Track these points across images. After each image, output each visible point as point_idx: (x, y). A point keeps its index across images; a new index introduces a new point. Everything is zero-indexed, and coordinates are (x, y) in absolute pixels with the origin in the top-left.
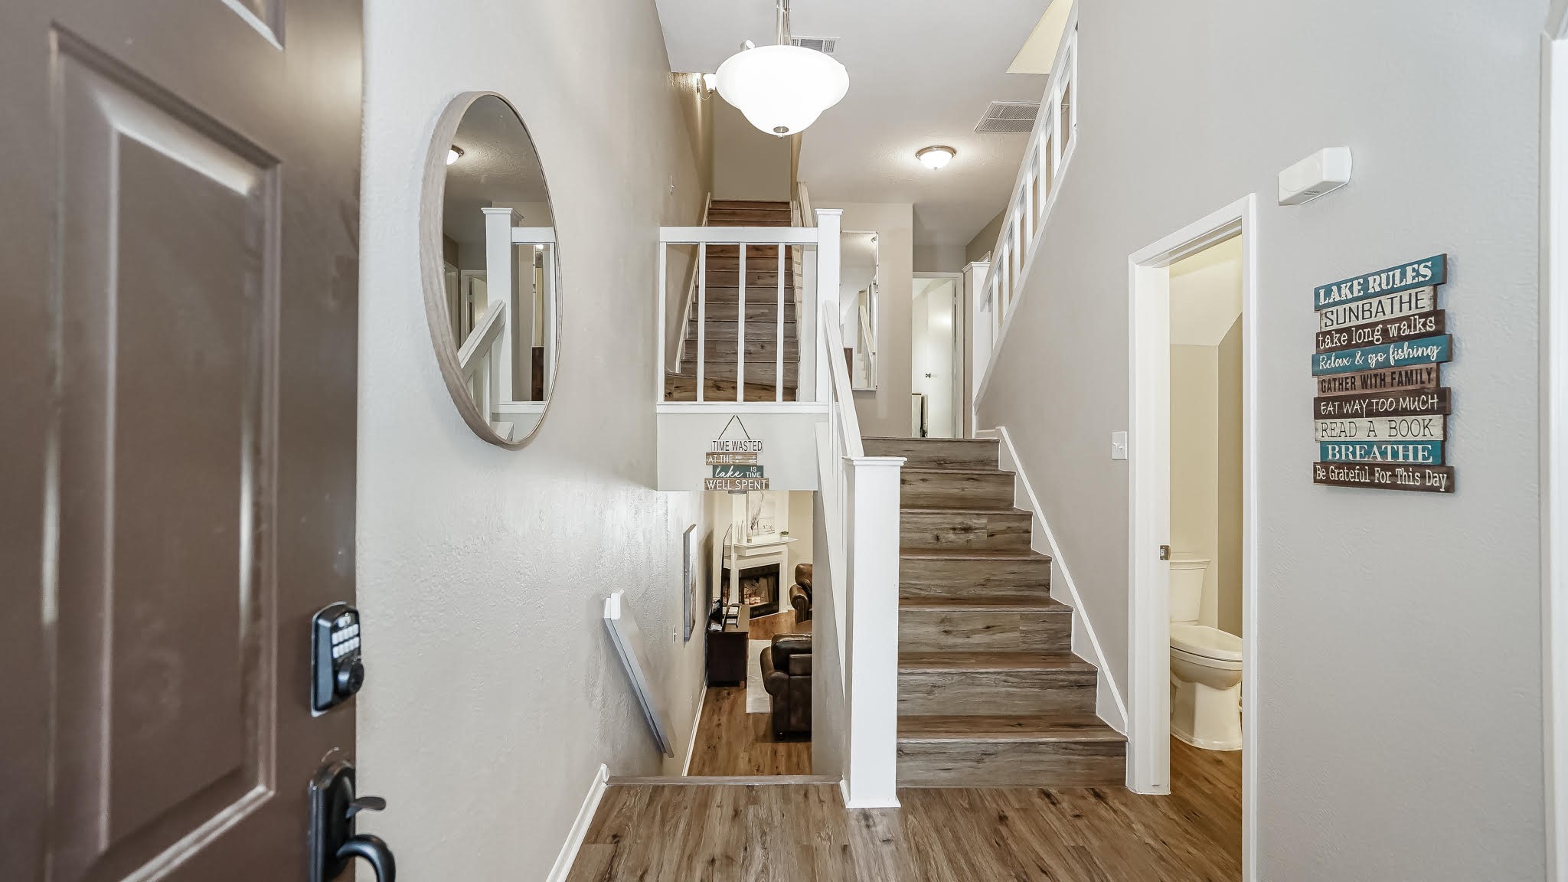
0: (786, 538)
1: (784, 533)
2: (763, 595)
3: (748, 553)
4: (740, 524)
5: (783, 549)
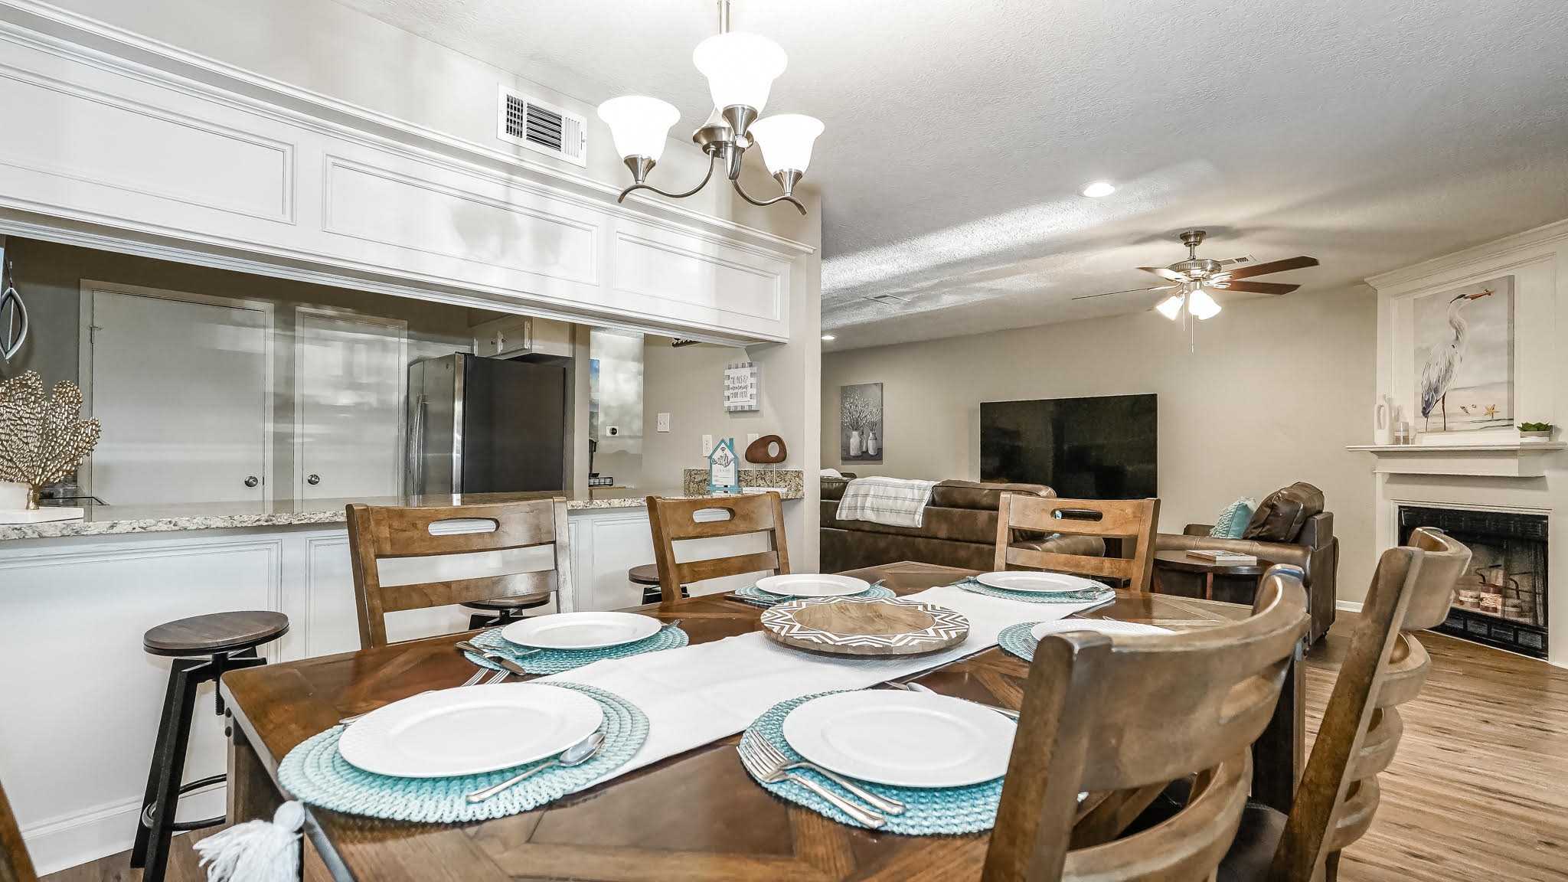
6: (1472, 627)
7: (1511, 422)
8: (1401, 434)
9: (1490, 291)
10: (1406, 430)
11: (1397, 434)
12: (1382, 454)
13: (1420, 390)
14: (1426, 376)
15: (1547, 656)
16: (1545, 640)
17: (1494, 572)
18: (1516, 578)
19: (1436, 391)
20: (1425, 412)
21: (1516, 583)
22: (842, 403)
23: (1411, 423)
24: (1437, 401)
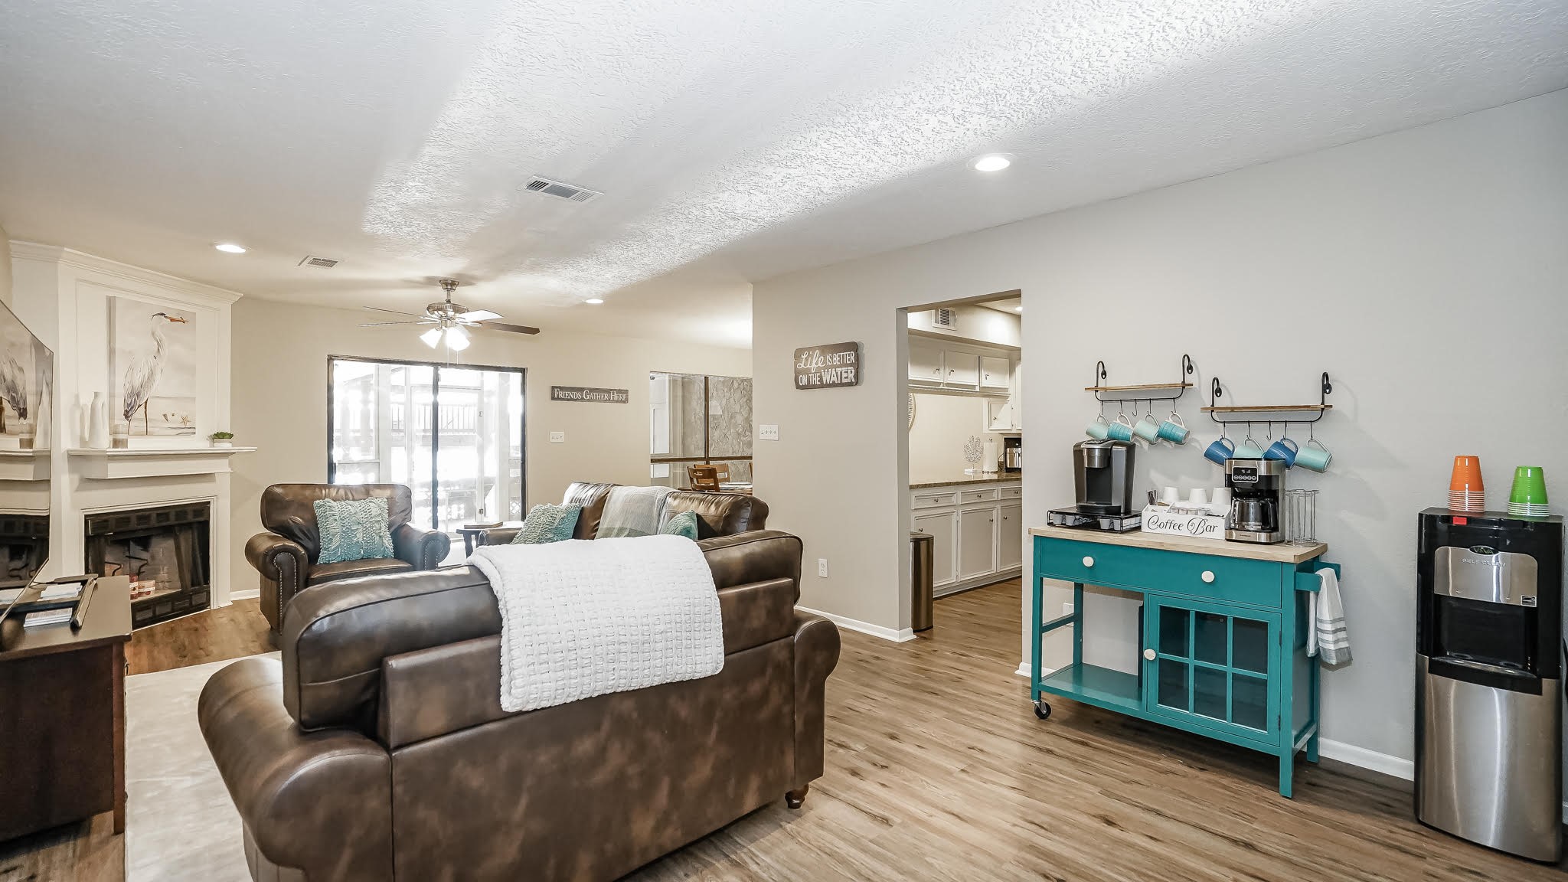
0: (225, 446)
1: (220, 436)
2: (163, 575)
3: (115, 471)
4: (86, 400)
5: (220, 467)
7: (195, 431)
9: (184, 319)
14: (129, 379)
19: (138, 395)
20: (128, 415)
24: (140, 406)
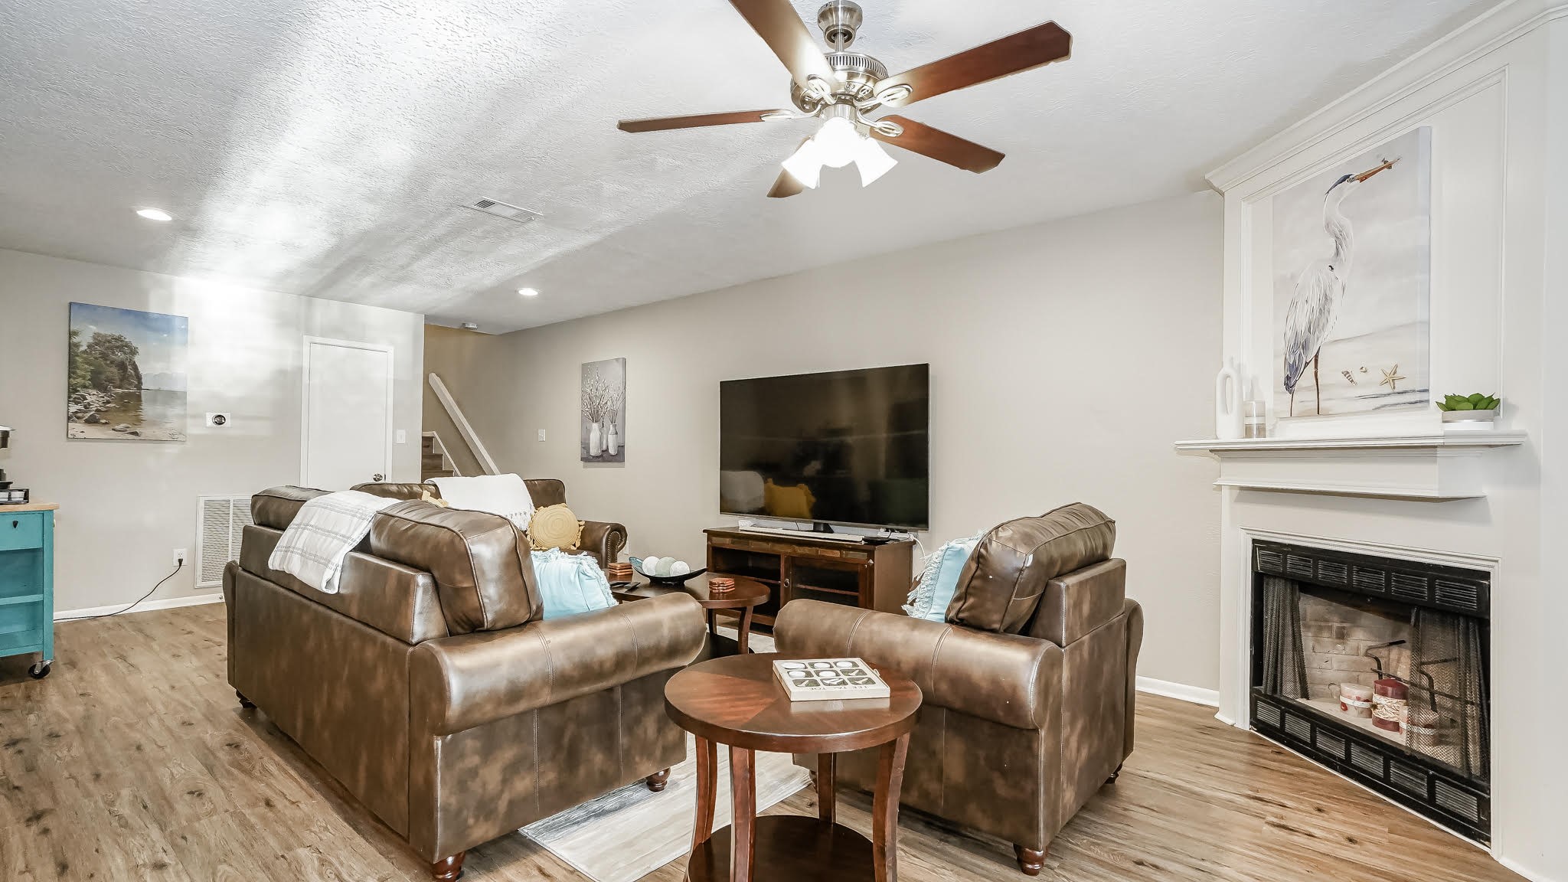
6: (1359, 758)
7: (1424, 396)
8: (1254, 421)
9: (1390, 161)
10: (1262, 415)
11: (1248, 421)
12: (1225, 453)
13: (1282, 347)
14: (1291, 323)
15: (1489, 839)
16: (1484, 805)
17: (1395, 652)
18: (1431, 669)
19: (1305, 346)
20: (1289, 384)
21: (1430, 678)
22: (583, 385)
23: (1269, 405)
24: (1307, 364)
